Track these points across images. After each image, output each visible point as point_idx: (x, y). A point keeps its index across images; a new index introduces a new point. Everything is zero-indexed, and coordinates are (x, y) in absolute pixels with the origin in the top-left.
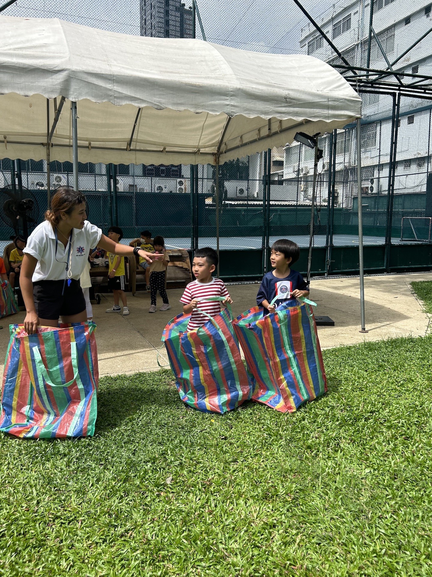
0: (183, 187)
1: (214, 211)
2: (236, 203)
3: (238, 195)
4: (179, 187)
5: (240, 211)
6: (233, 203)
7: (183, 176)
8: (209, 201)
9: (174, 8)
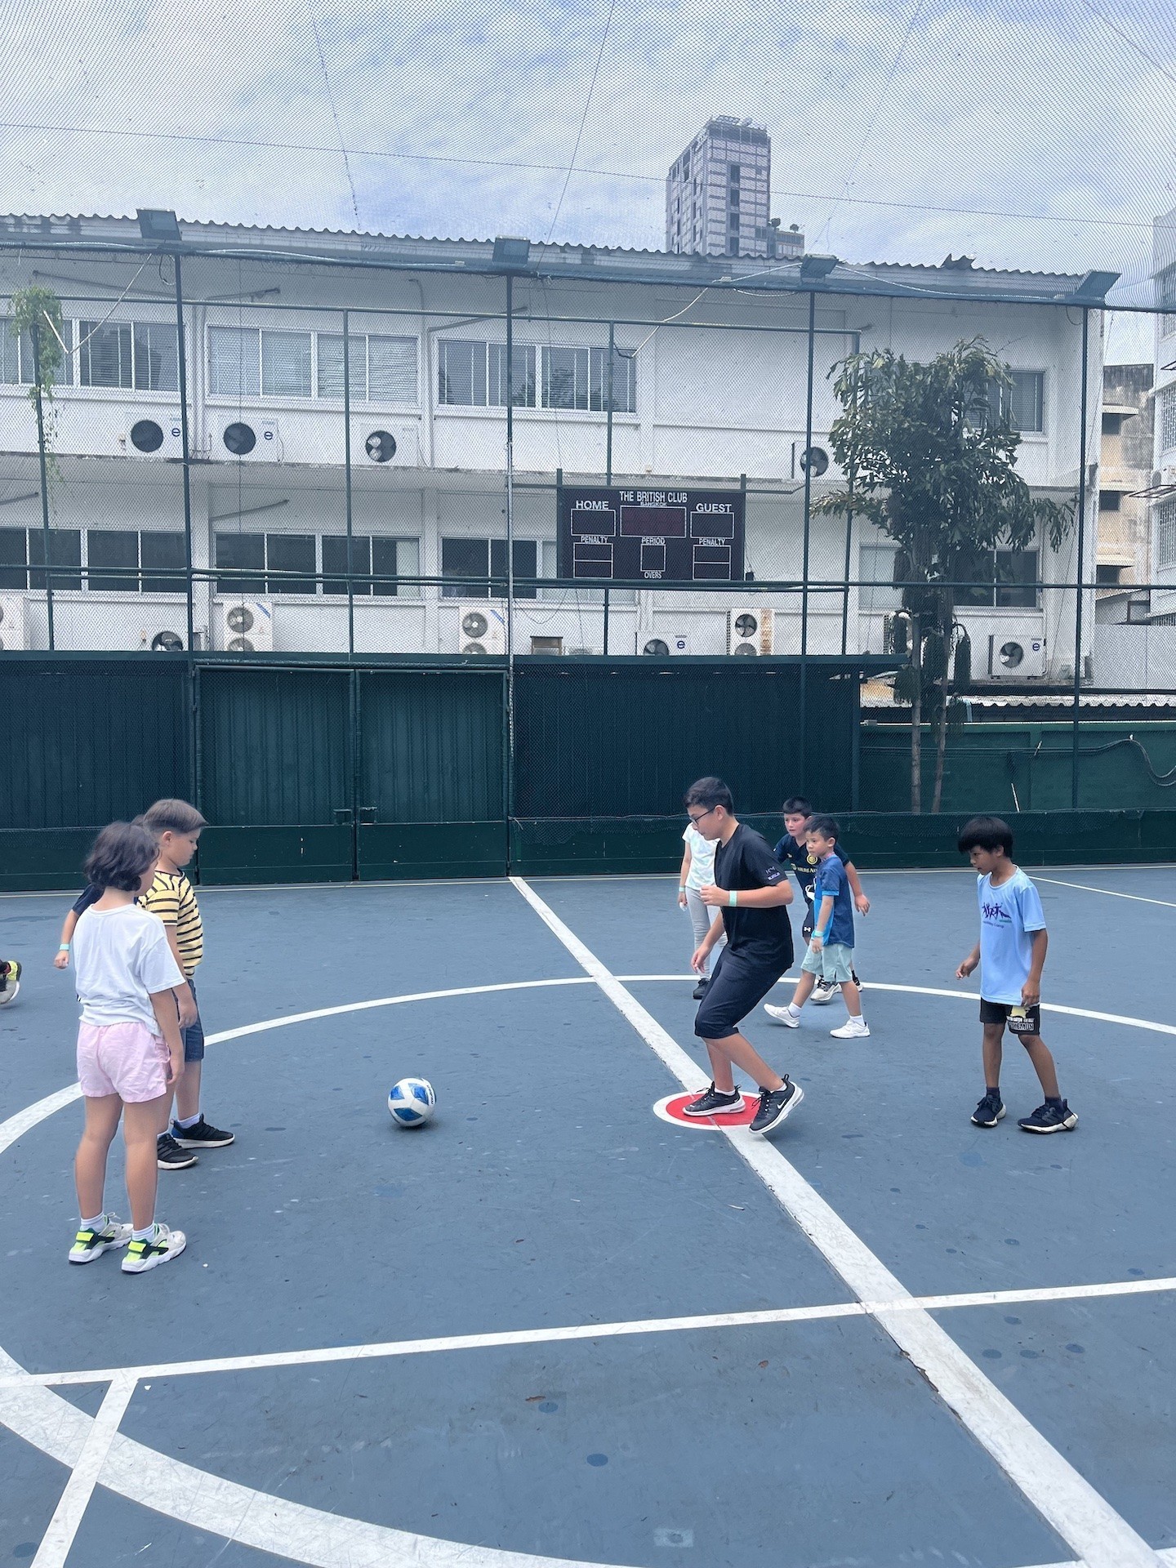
0: (755, 640)
1: (904, 737)
2: (1001, 702)
3: (999, 669)
4: (737, 639)
5: (1025, 734)
6: (987, 702)
7: (750, 575)
8: (877, 694)
9: (753, 230)
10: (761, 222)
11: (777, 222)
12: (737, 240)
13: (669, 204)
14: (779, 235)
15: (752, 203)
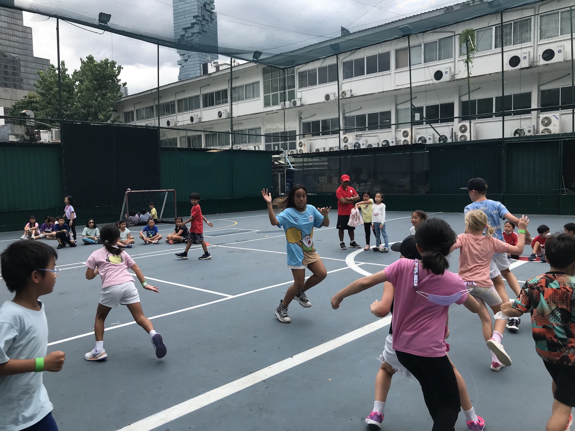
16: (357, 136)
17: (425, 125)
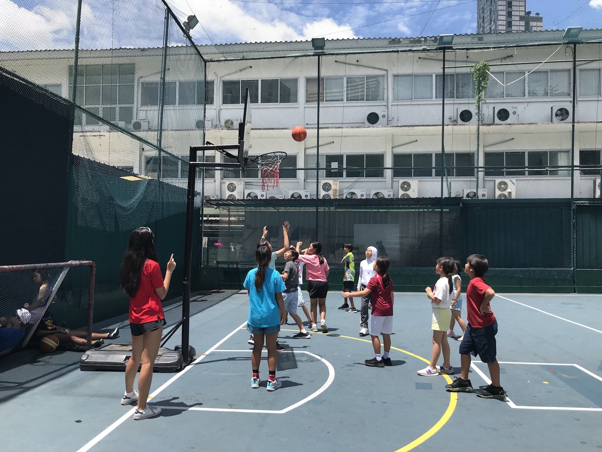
9: (518, 17)
10: (523, 14)
11: (529, 13)
12: (511, 22)
13: (479, 10)
14: (530, 18)
15: (518, 6)
16: (246, 183)
17: (345, 178)
